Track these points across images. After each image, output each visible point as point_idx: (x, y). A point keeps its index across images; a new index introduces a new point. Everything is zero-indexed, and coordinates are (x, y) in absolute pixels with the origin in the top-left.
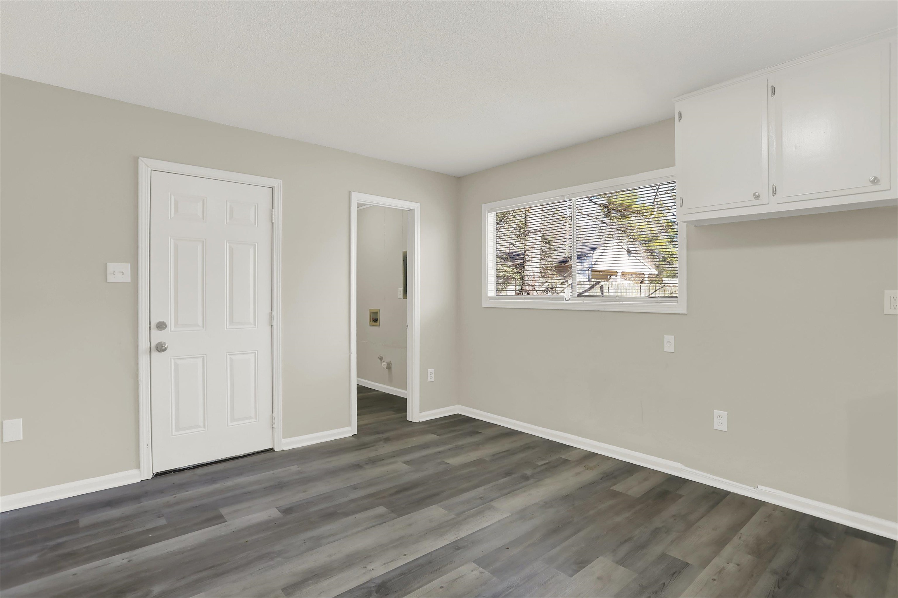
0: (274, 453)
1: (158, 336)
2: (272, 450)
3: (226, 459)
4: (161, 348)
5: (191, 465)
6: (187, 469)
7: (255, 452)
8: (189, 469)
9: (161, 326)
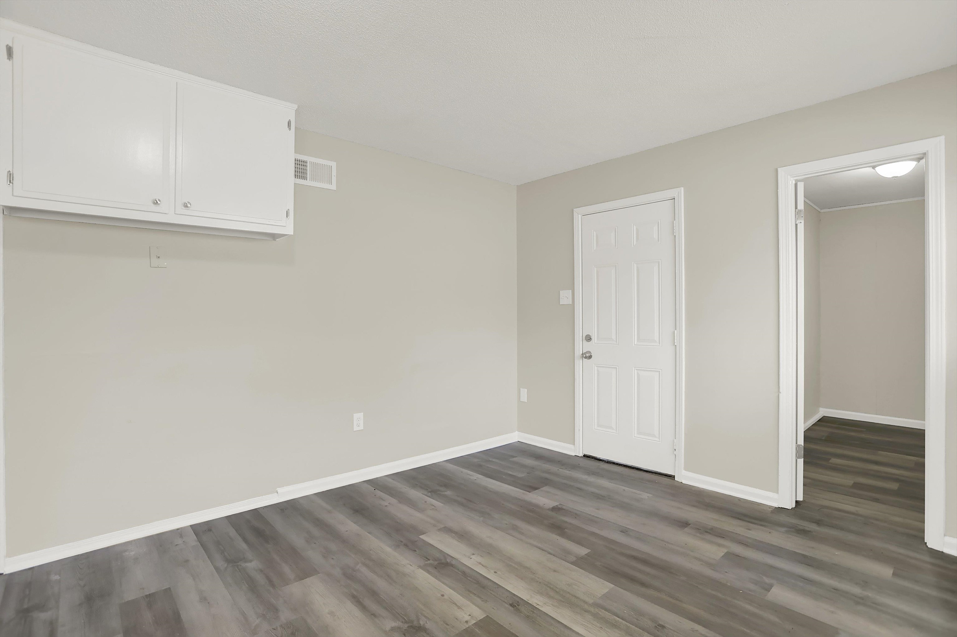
0: (674, 481)
1: (588, 347)
2: (672, 477)
3: (631, 467)
4: (588, 356)
5: (606, 459)
6: (603, 461)
7: (657, 472)
8: (605, 462)
9: (589, 338)
